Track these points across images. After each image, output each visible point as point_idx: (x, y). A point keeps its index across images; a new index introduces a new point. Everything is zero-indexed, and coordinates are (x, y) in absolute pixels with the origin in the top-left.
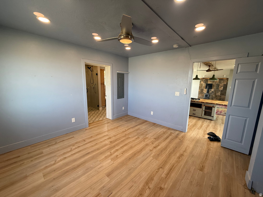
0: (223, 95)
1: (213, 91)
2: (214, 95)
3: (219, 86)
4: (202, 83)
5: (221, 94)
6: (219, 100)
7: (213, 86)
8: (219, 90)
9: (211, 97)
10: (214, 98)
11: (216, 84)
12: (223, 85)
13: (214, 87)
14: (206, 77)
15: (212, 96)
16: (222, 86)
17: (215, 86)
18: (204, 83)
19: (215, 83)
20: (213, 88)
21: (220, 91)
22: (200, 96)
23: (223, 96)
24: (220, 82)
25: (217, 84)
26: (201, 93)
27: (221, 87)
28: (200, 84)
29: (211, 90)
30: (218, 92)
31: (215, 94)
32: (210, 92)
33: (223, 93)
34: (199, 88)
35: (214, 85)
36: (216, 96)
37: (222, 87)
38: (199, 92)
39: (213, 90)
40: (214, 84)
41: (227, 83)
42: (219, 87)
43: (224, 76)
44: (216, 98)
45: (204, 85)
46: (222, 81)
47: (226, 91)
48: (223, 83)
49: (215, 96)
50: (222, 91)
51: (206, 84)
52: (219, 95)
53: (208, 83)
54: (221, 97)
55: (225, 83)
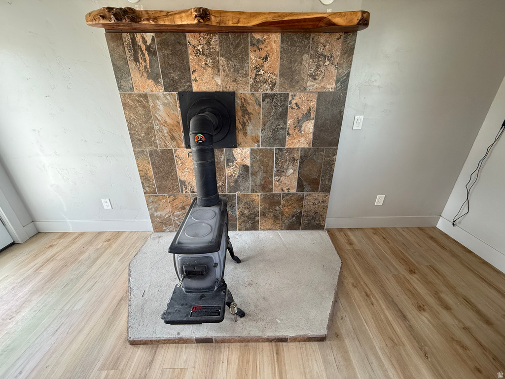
0: (314, 185)
1: (248, 162)
2: (257, 197)
3: (283, 116)
4: (142, 83)
5: (300, 187)
6: (291, 227)
7: (239, 114)
8: (291, 151)
9: (242, 214)
10: (264, 214)
11: (259, 94)
12: (313, 104)
13: (249, 128)
15: (249, 205)
16: (307, 116)
17: (258, 110)
18: (160, 91)
19: (255, 87)
20: (240, 137)
21: (294, 159)
22: (163, 213)
23: (311, 198)
24: (289, 74)
25: (271, 97)
26: (161, 189)
27: (298, 124)
28: (125, 105)
29: (230, 160)
30: (280, 172)
31: (266, 186)
32: (228, 171)
33: (314, 176)
34: (136, 142)
35: (245, 112)
36: (272, 201)
37: (309, 126)
38: (145, 178)
39: (242, 154)
40: (244, 91)
41: (343, 82)
42: (290, 122)
44: (276, 218)
45: (166, 107)
46: (307, 63)
47: (335, 153)
48: (314, 77)
49: (265, 199)
50: (306, 157)
51: (181, 95)
52: (293, 194)
53: (195, 88)
54: (305, 202)
55: (331, 86)
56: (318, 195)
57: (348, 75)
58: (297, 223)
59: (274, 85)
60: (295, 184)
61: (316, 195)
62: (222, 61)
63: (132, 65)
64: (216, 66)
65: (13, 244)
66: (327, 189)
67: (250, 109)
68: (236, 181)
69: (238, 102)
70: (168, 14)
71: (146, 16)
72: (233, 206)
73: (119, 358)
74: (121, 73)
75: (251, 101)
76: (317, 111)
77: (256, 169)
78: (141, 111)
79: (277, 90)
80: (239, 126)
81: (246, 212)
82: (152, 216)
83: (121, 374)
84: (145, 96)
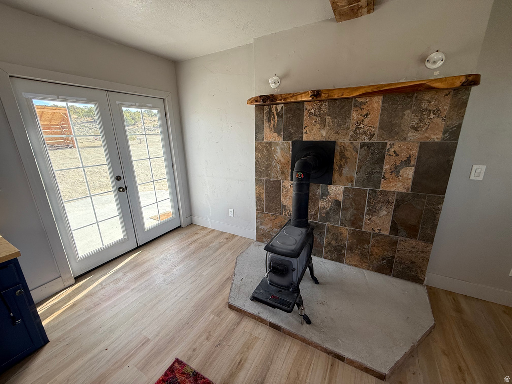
0: (412, 232)
1: (341, 198)
2: (346, 231)
3: (381, 161)
4: (270, 136)
5: (394, 229)
6: (380, 270)
7: (337, 158)
8: (385, 193)
9: (330, 244)
10: (351, 249)
11: (358, 144)
12: (415, 152)
13: (345, 171)
14: (289, 87)
15: (337, 237)
16: (407, 163)
18: (280, 140)
19: (354, 137)
20: (336, 176)
21: (389, 202)
22: (266, 228)
23: (407, 246)
24: (390, 127)
25: (369, 146)
26: (268, 209)
27: (396, 170)
28: (257, 149)
29: (325, 194)
30: (372, 212)
31: (356, 222)
32: (322, 204)
33: (413, 222)
34: (259, 173)
35: (343, 156)
36: (361, 238)
38: (259, 199)
39: (337, 191)
40: (344, 140)
42: (386, 167)
43: (424, 60)
44: (363, 256)
45: (282, 151)
46: (409, 118)
47: (441, 202)
48: (416, 129)
49: (353, 234)
50: (401, 201)
51: (294, 144)
52: (385, 236)
53: (305, 139)
54: (399, 247)
55: (437, 137)
56: (417, 244)
57: (459, 127)
58: (387, 267)
59: (372, 136)
60: (389, 226)
61: (414, 242)
62: (329, 119)
63: (266, 124)
64: (323, 124)
65: (180, 227)
66: (430, 240)
67: (348, 155)
68: (328, 213)
69: (338, 149)
70: (294, 95)
71: (280, 98)
72: (322, 234)
73: (221, 312)
74: (259, 129)
75: (350, 148)
76: (419, 159)
77: (348, 205)
78: (266, 153)
79: (375, 140)
80: (336, 167)
81: (334, 243)
82: (258, 228)
83: (221, 321)
84: (270, 144)
